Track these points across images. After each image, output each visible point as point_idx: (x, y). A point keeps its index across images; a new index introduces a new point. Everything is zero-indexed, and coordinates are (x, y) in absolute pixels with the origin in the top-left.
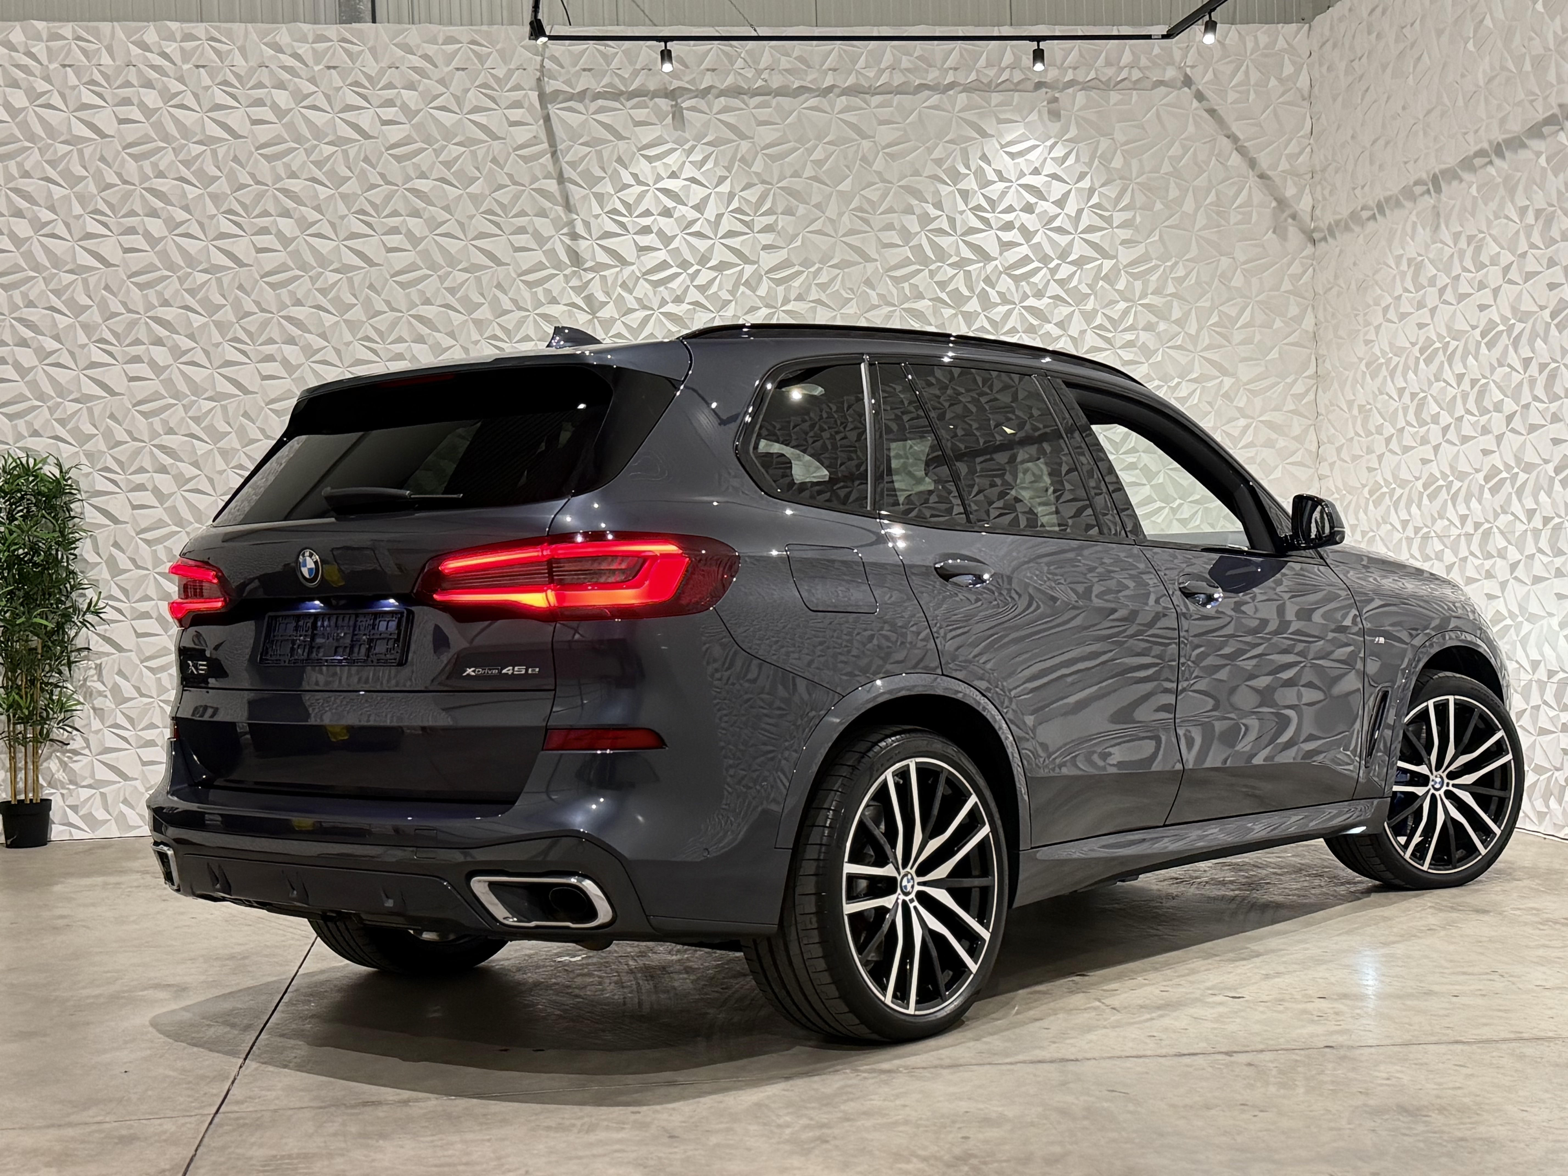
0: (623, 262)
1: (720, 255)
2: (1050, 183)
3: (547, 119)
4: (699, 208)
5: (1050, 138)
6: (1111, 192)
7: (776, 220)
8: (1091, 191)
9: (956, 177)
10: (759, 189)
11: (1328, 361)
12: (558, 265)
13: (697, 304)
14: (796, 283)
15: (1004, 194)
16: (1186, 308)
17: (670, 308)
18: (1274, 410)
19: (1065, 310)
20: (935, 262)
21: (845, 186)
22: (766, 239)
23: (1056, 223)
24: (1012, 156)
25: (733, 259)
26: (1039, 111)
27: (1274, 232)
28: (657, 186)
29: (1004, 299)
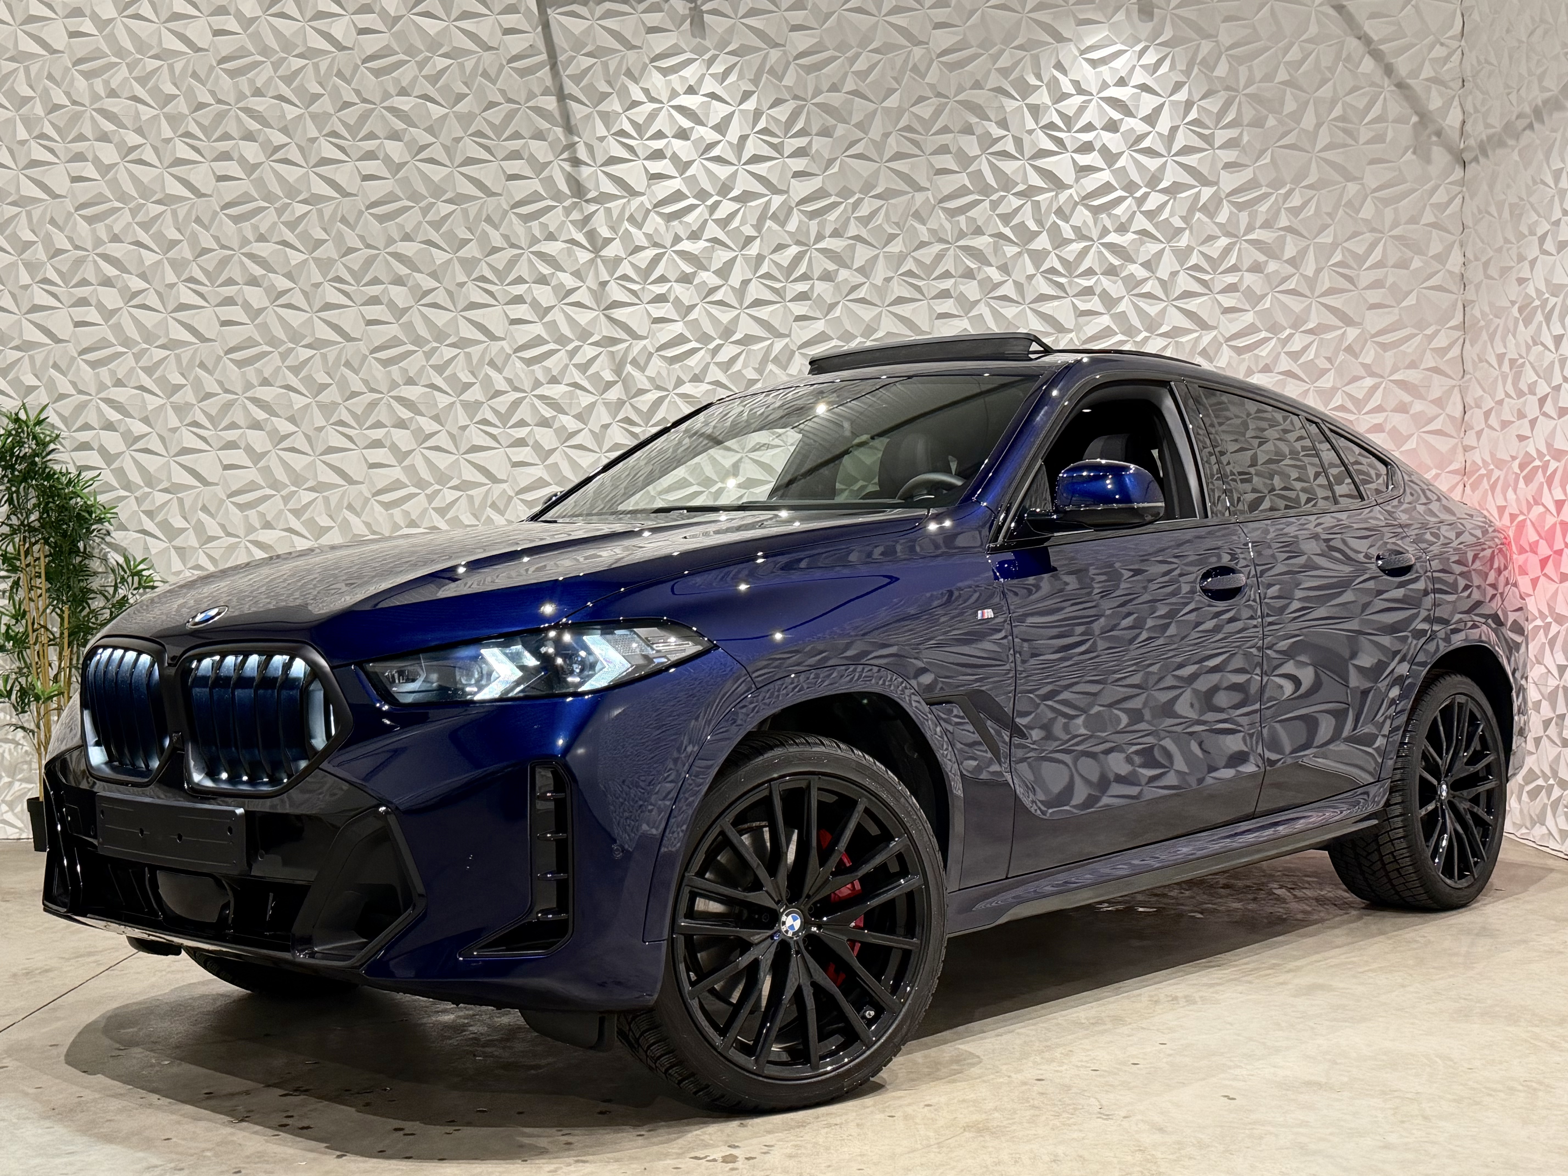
0: (633, 193)
1: (744, 183)
2: (1139, 95)
3: (546, 26)
4: (721, 128)
5: (1140, 41)
6: (1213, 105)
7: (810, 143)
8: (1189, 105)
9: (1026, 90)
10: (790, 106)
11: (1477, 306)
12: (558, 196)
13: (715, 241)
14: (832, 216)
15: (1082, 109)
16: (1303, 243)
17: (686, 245)
18: (1407, 367)
19: (1153, 248)
20: (997, 191)
21: (892, 102)
22: (799, 164)
23: (1145, 144)
24: (1094, 63)
25: (759, 188)
26: (1127, 9)
27: (1414, 153)
28: (673, 103)
29: (1080, 235)
